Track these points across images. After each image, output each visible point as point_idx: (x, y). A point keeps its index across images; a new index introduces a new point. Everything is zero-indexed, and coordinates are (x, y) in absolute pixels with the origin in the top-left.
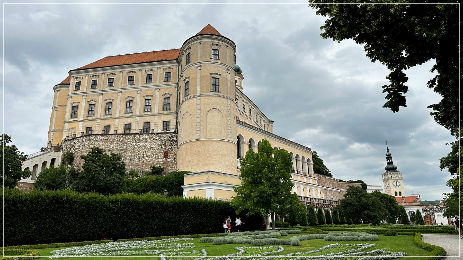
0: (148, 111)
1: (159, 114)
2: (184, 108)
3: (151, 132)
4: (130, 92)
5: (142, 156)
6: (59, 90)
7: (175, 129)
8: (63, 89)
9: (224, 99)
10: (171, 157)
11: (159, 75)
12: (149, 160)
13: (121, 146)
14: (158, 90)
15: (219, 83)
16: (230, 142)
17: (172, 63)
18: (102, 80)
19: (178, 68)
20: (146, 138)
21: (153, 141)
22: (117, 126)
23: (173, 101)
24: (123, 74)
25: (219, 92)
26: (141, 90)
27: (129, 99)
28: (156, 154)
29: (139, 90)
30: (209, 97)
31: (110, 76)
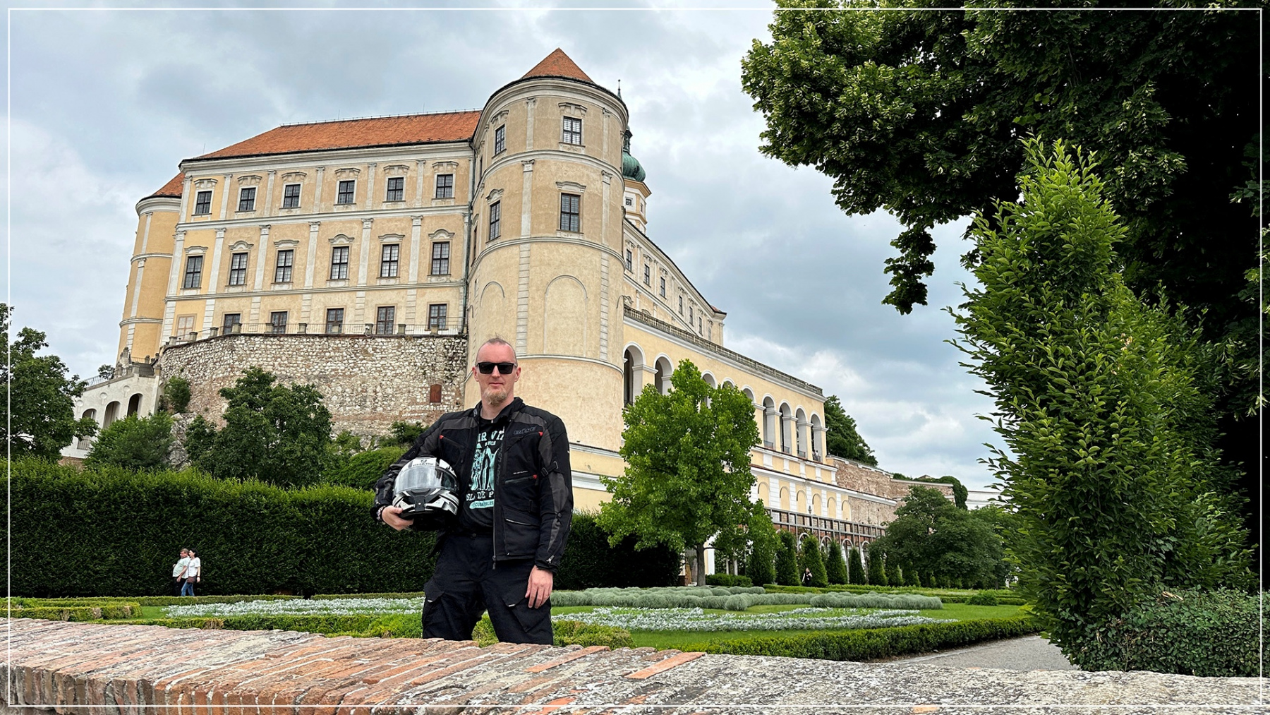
0: (389, 277)
1: (419, 286)
2: (484, 272)
3: (396, 332)
4: (342, 223)
5: (373, 394)
6: (151, 213)
7: (460, 327)
8: (163, 209)
9: (592, 251)
10: (449, 400)
11: (420, 180)
12: (389, 406)
13: (317, 367)
14: (419, 222)
15: (579, 208)
16: (603, 364)
17: (456, 150)
18: (270, 191)
19: (472, 163)
20: (384, 347)
21: (402, 356)
22: (307, 314)
23: (457, 252)
24: (324, 176)
25: (578, 232)
26: (371, 220)
27: (338, 243)
28: (409, 392)
29: (366, 220)
30: (553, 246)
31: (290, 179)
